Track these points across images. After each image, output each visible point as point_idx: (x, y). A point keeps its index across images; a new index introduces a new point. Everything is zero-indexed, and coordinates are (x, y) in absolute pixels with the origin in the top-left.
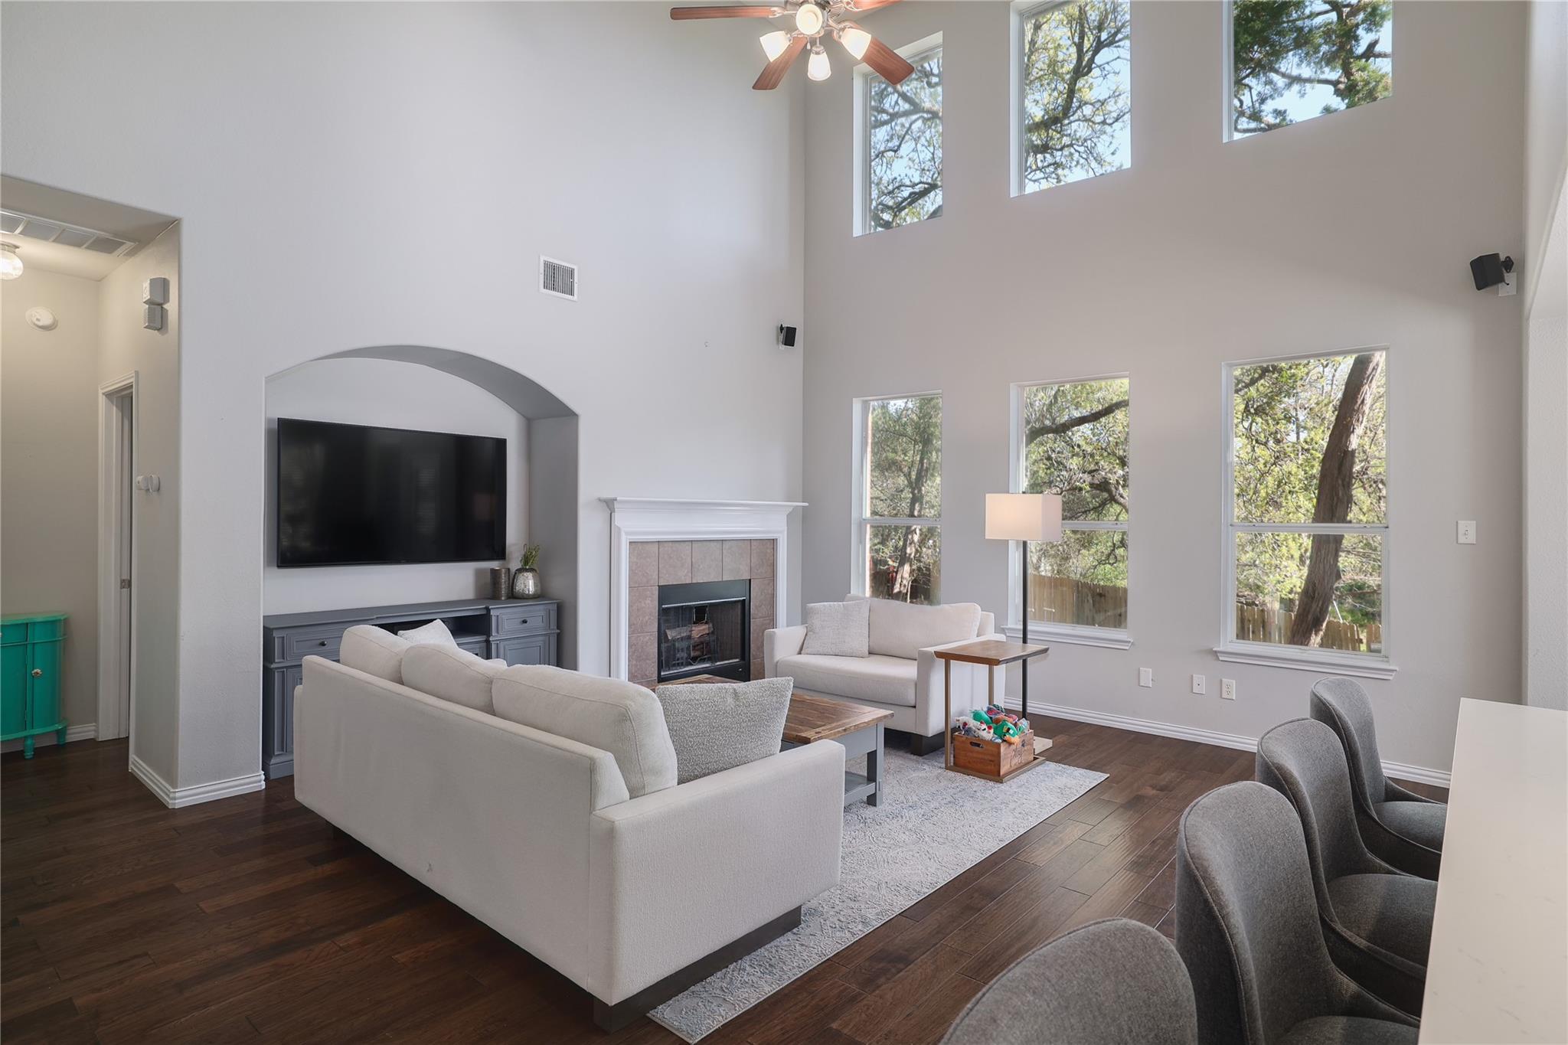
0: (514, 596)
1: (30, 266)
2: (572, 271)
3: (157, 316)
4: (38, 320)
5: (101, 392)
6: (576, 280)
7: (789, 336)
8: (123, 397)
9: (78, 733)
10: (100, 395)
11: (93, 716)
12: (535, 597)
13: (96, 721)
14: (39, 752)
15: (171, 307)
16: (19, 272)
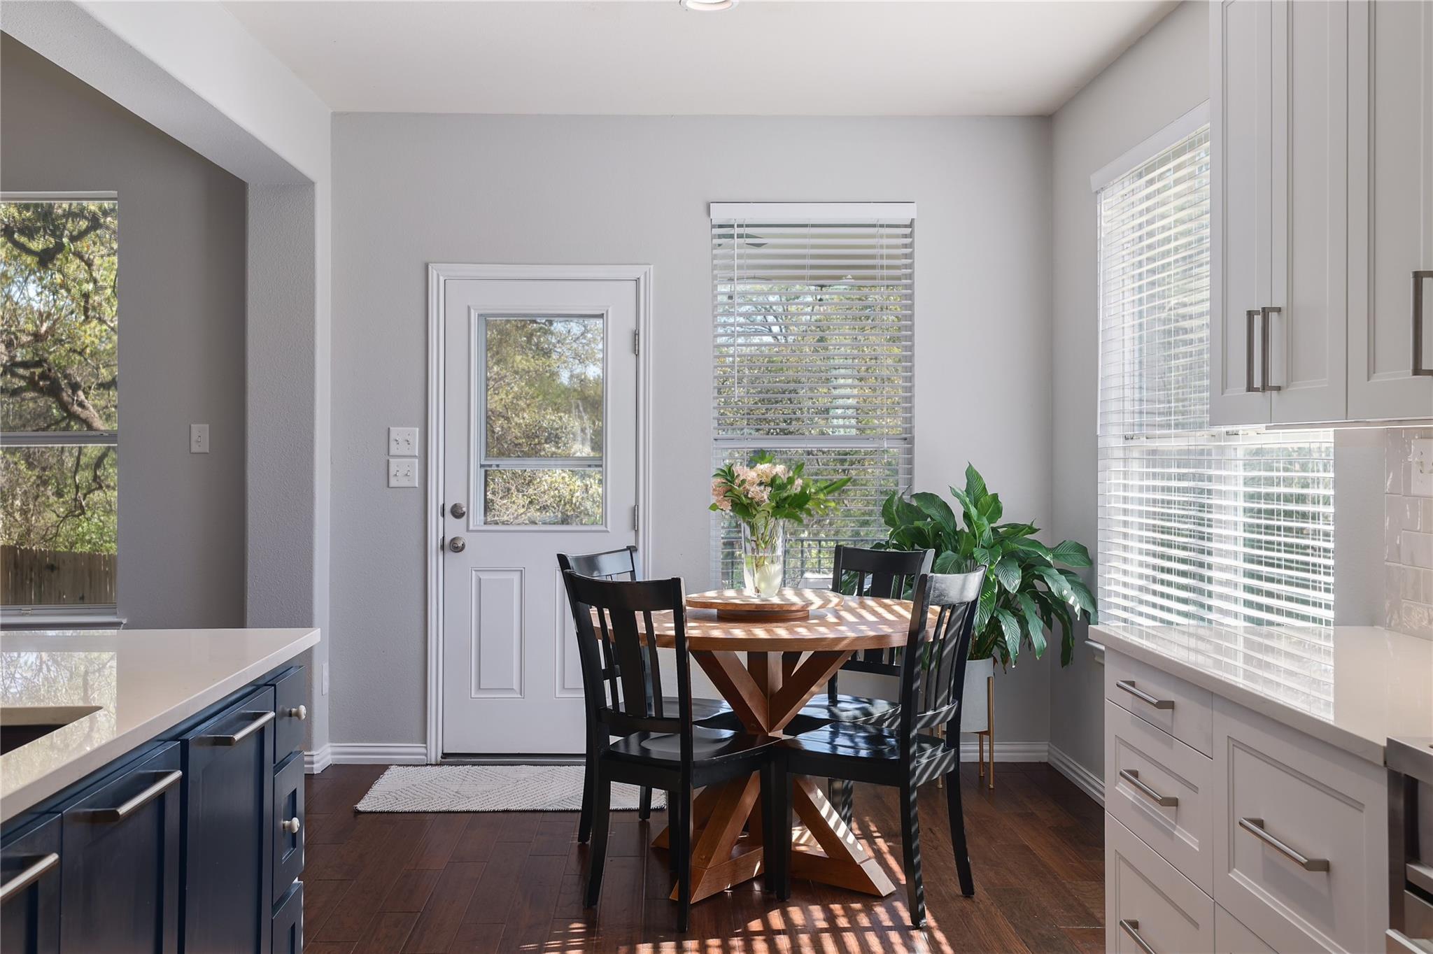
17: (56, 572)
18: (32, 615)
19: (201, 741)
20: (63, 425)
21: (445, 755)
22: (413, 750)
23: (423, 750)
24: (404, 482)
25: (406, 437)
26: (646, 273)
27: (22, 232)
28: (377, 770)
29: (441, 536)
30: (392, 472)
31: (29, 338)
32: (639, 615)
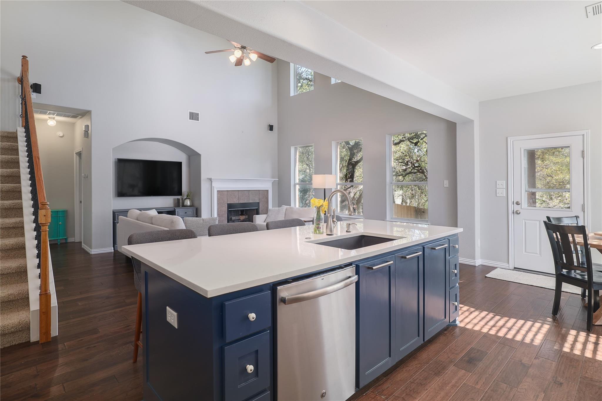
0: (184, 206)
1: (58, 122)
2: (198, 114)
3: (87, 133)
4: (59, 135)
5: (74, 152)
6: (199, 116)
7: (271, 128)
8: (80, 154)
9: (70, 240)
10: (74, 153)
11: (74, 236)
12: (190, 206)
13: (75, 237)
14: (61, 244)
15: (89, 132)
16: (55, 124)
17: (424, 213)
18: (411, 221)
19: (428, 248)
20: (426, 180)
21: (515, 268)
22: (505, 265)
23: (508, 266)
24: (501, 195)
25: (502, 183)
26: (587, 133)
27: (411, 139)
28: (494, 268)
29: (513, 210)
30: (497, 192)
31: (416, 161)
32: (570, 235)
